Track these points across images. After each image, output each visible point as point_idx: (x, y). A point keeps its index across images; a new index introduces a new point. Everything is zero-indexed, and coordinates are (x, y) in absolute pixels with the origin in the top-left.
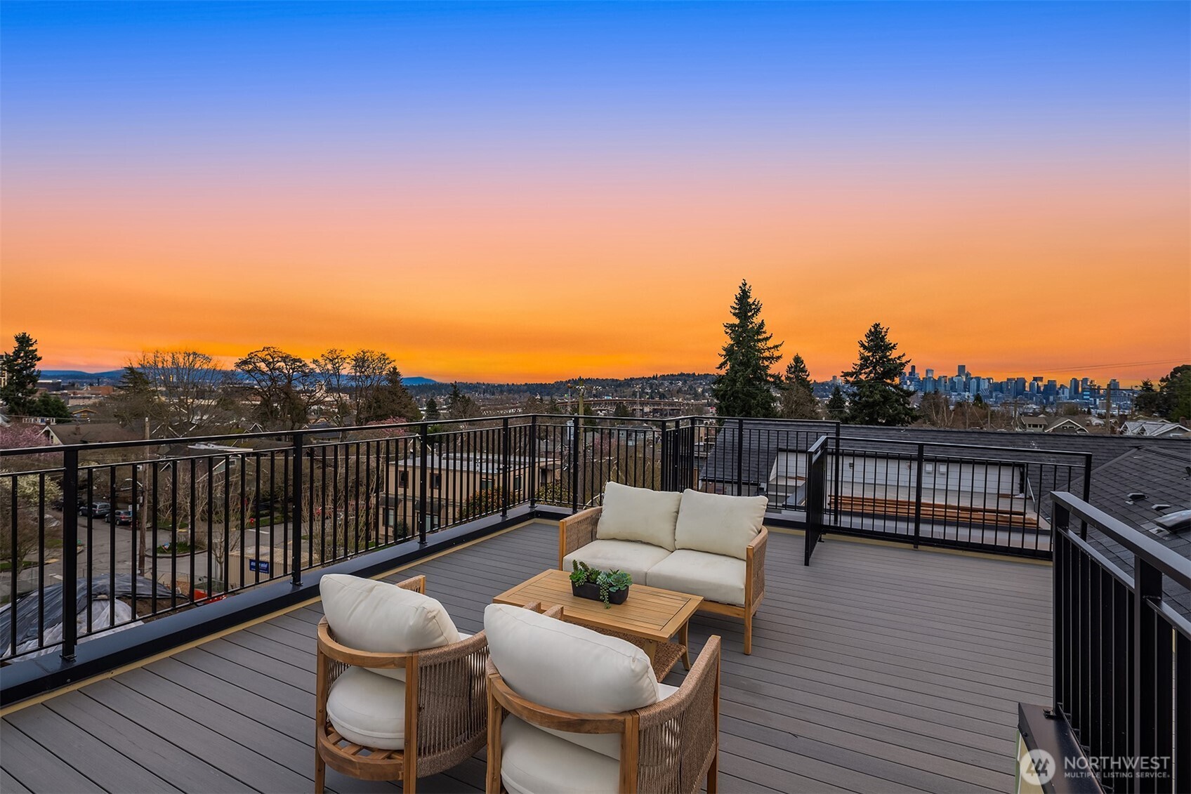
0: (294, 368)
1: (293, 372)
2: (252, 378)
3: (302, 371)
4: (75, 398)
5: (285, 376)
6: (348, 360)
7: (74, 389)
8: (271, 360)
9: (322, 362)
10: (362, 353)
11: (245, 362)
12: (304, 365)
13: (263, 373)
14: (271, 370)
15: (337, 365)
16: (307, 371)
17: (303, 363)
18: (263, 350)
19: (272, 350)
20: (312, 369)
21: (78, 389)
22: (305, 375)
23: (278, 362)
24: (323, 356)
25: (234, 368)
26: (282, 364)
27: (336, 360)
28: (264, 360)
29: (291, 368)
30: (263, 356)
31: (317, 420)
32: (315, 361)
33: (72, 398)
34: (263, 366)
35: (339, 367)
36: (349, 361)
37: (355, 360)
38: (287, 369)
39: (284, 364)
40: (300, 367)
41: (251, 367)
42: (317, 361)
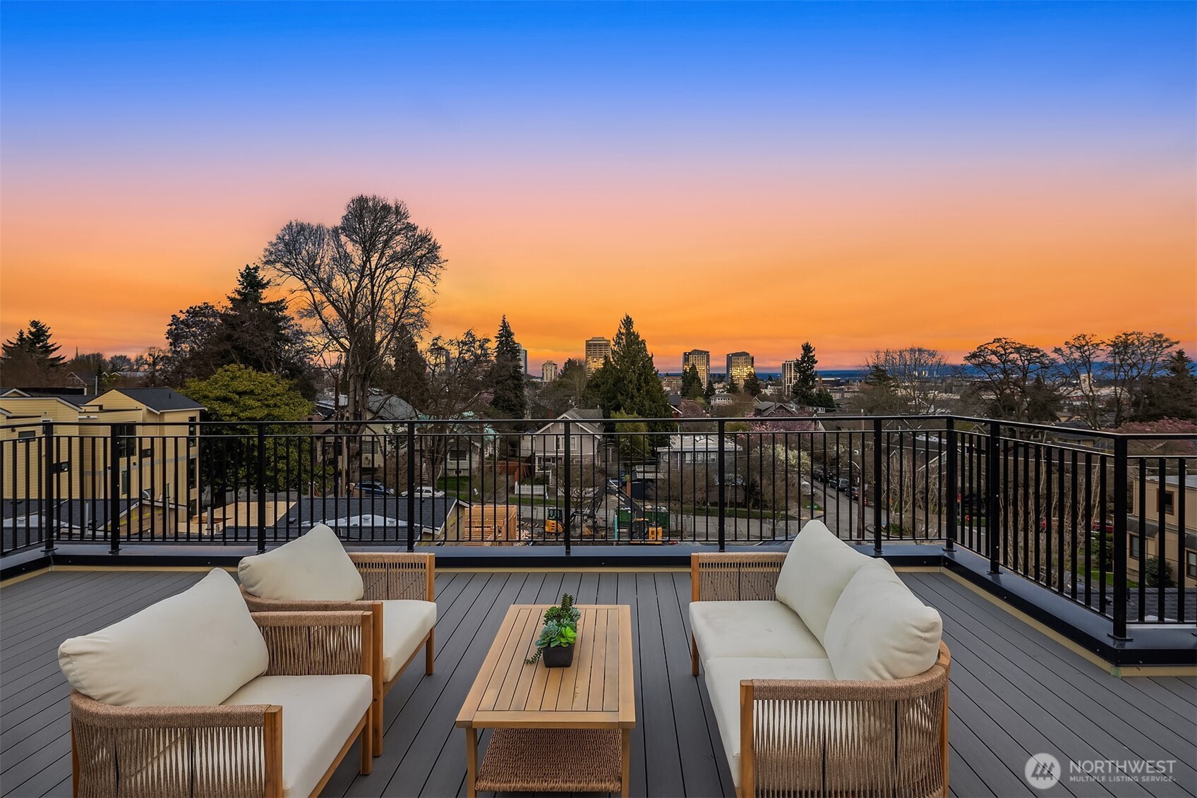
0: (1030, 360)
1: (1029, 363)
2: (983, 372)
3: (1041, 363)
4: (848, 392)
5: (1019, 368)
6: (1102, 347)
7: (848, 385)
8: (1003, 352)
9: (1066, 351)
10: (1124, 336)
11: (974, 356)
12: (1042, 356)
13: (994, 366)
14: (1003, 363)
15: (1087, 353)
16: (1047, 362)
17: (1041, 353)
18: (994, 342)
19: (1004, 341)
20: (1053, 359)
21: (851, 385)
22: (1044, 366)
23: (1011, 353)
24: (1067, 343)
25: (964, 363)
26: (1016, 356)
27: (1086, 348)
28: (994, 353)
29: (1027, 359)
30: (994, 349)
31: (1070, 418)
32: (1057, 350)
33: (846, 392)
34: (994, 359)
35: (1090, 355)
36: (1105, 348)
37: (1111, 346)
38: (1021, 360)
39: (1018, 356)
40: (1038, 358)
41: (981, 360)
42: (1060, 349)
